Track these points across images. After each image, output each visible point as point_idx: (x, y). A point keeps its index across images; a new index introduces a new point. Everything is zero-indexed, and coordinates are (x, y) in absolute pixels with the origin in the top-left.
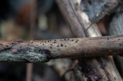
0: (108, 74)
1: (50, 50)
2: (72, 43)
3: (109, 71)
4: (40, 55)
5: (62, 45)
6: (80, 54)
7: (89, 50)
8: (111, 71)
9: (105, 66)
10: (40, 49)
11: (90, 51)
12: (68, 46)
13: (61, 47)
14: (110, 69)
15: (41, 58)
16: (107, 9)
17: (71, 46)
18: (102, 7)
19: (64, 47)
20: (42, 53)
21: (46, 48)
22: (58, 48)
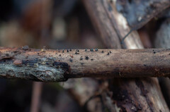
0: (150, 104)
1: (69, 63)
2: (102, 55)
3: (152, 99)
4: (54, 70)
5: (87, 58)
6: (112, 72)
7: (125, 67)
8: (155, 100)
9: (147, 92)
10: (55, 62)
11: (127, 69)
12: (96, 59)
13: (85, 61)
14: (154, 98)
15: (55, 74)
16: (154, 11)
17: (100, 59)
18: (147, 8)
19: (89, 60)
20: (57, 68)
21: (63, 61)
22: (81, 61)
